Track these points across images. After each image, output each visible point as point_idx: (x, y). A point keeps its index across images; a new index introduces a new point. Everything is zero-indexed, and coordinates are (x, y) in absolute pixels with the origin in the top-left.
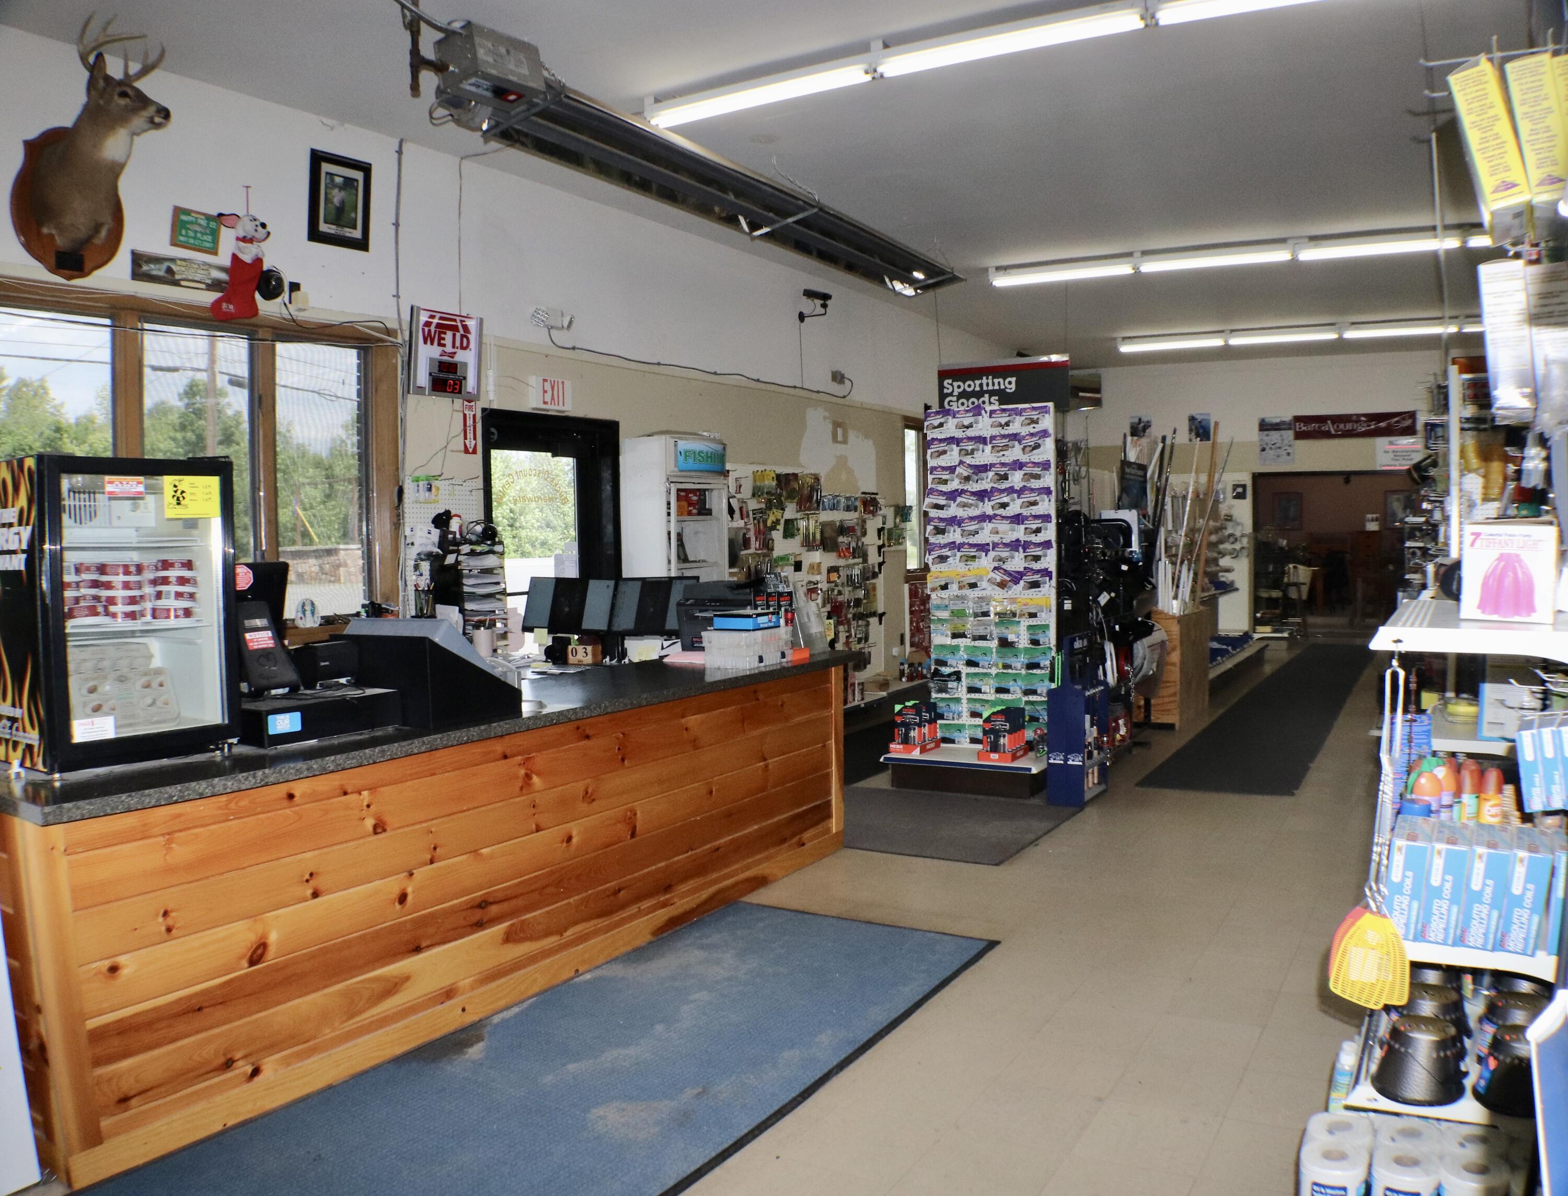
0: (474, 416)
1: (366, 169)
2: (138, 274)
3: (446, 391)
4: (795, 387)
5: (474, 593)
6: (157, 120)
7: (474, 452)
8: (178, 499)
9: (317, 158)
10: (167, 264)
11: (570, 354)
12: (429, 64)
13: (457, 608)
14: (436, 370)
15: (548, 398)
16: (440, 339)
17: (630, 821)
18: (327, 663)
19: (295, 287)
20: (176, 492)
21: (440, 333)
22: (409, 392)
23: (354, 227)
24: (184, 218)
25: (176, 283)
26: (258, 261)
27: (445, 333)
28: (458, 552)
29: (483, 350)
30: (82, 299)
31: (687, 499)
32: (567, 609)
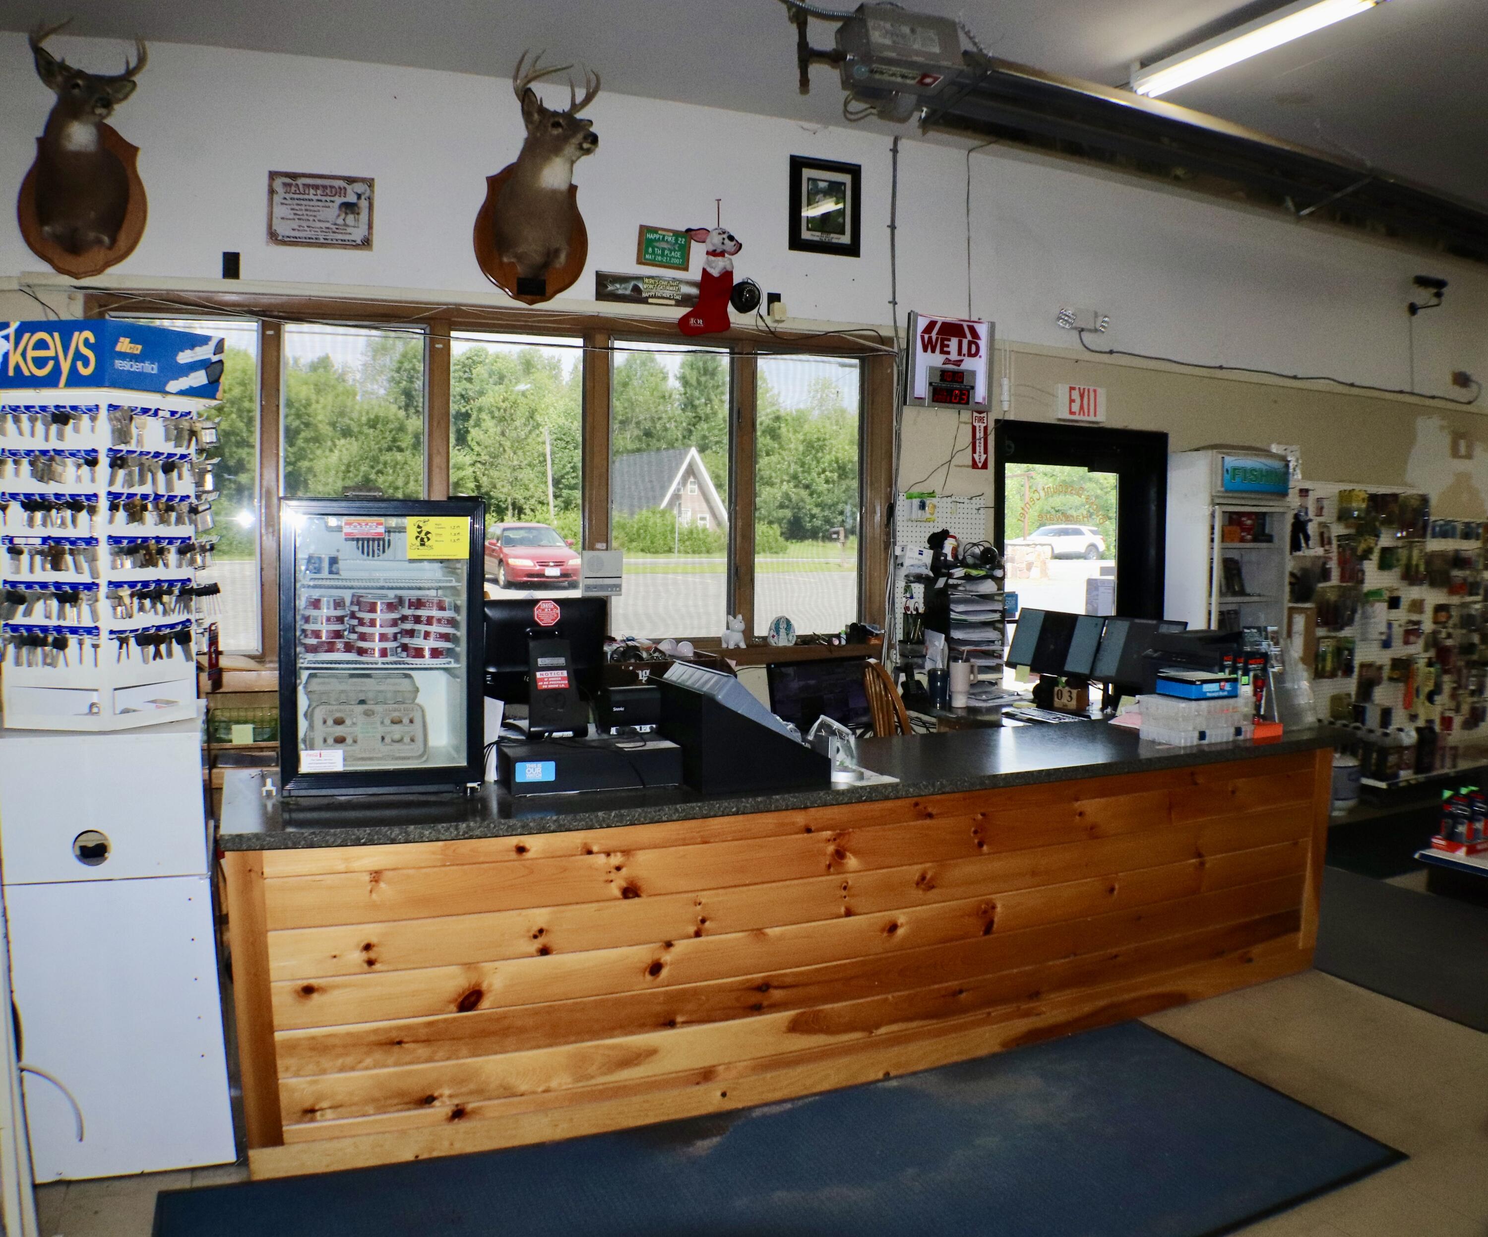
0: (986, 428)
1: (855, 171)
2: (602, 294)
3: (951, 402)
4: (1401, 392)
5: (965, 620)
6: (586, 146)
7: (985, 466)
8: (422, 540)
9: (797, 164)
10: (632, 283)
11: (1106, 358)
12: (821, 56)
13: (943, 636)
14: (937, 379)
15: (1076, 407)
16: (943, 346)
17: (986, 914)
18: (622, 709)
19: (774, 298)
20: (420, 533)
21: (943, 340)
22: (905, 403)
23: (843, 232)
24: (651, 236)
25: (645, 301)
26: (728, 275)
27: (949, 340)
28: (950, 576)
29: (996, 358)
30: (545, 322)
31: (1240, 524)
32: (1052, 647)
